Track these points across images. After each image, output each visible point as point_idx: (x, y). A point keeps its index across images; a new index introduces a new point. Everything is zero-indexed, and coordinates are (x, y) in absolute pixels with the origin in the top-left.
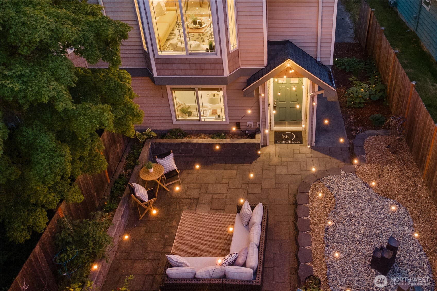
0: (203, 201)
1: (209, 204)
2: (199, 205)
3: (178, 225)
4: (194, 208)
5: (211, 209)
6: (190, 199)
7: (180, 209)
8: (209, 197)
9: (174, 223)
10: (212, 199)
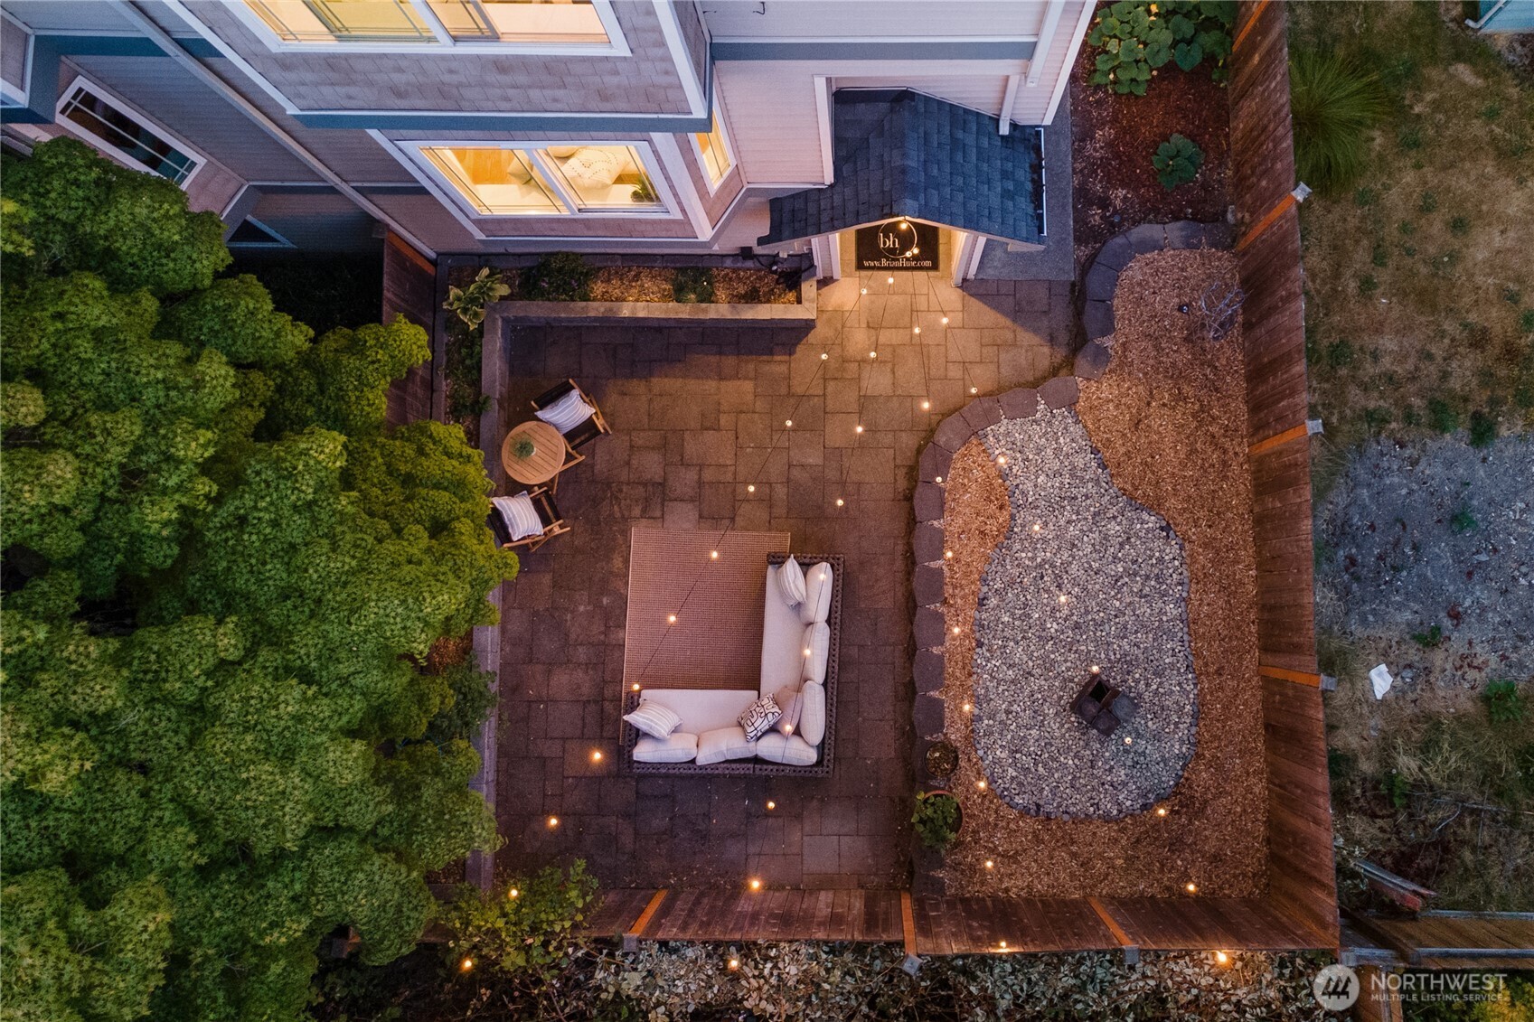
0: (678, 491)
1: (692, 500)
2: (671, 504)
3: (627, 568)
4: (658, 514)
5: (701, 516)
6: (645, 485)
7: (623, 516)
8: (691, 476)
9: (617, 562)
10: (700, 483)
